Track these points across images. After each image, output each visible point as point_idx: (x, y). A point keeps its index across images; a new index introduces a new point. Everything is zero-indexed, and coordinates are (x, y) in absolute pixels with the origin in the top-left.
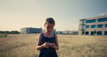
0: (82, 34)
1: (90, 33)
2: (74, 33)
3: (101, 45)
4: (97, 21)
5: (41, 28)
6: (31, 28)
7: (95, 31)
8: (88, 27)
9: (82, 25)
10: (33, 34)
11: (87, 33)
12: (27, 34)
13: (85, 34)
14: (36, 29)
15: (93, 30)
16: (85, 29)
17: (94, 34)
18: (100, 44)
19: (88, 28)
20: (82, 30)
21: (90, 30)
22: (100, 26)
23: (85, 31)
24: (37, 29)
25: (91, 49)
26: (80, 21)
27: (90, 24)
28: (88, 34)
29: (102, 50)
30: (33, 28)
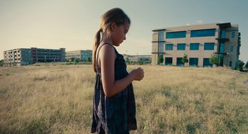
0: (158, 64)
1: (175, 61)
2: (141, 60)
3: (196, 88)
4: (188, 35)
5: (62, 49)
6: (34, 50)
7: (186, 57)
8: (170, 46)
9: (159, 42)
10: (40, 63)
11: (169, 61)
12: (22, 65)
13: (164, 62)
14: (48, 50)
15: (181, 54)
16: (164, 51)
17: (183, 64)
18: (192, 87)
19: (172, 49)
20: (158, 53)
21: (175, 54)
22: (195, 46)
23: (164, 57)
24: (52, 50)
25: (169, 100)
26: (153, 33)
27: (175, 41)
28: (172, 62)
29: (197, 103)
30: (39, 50)
